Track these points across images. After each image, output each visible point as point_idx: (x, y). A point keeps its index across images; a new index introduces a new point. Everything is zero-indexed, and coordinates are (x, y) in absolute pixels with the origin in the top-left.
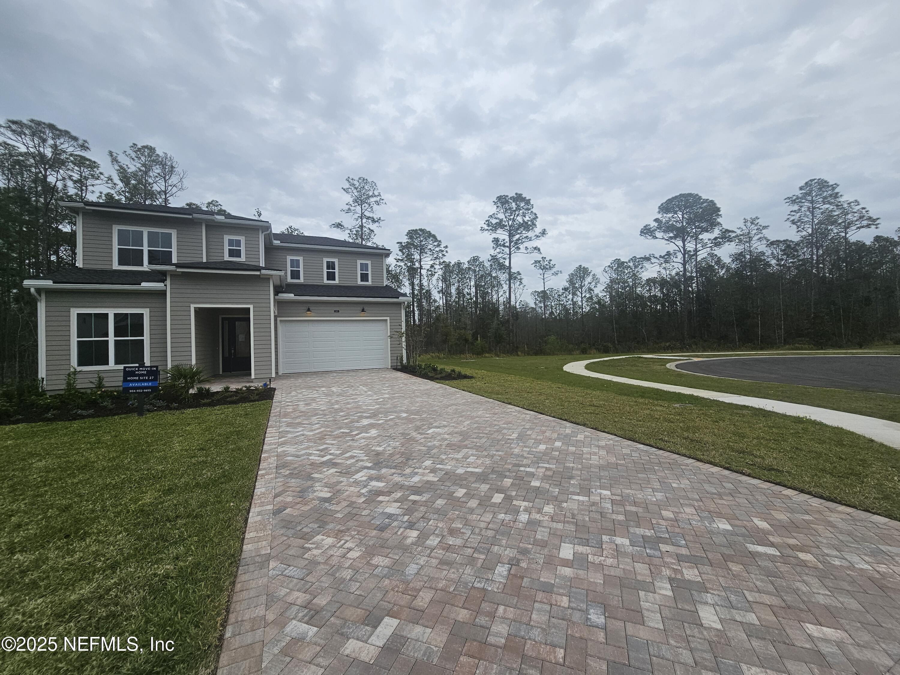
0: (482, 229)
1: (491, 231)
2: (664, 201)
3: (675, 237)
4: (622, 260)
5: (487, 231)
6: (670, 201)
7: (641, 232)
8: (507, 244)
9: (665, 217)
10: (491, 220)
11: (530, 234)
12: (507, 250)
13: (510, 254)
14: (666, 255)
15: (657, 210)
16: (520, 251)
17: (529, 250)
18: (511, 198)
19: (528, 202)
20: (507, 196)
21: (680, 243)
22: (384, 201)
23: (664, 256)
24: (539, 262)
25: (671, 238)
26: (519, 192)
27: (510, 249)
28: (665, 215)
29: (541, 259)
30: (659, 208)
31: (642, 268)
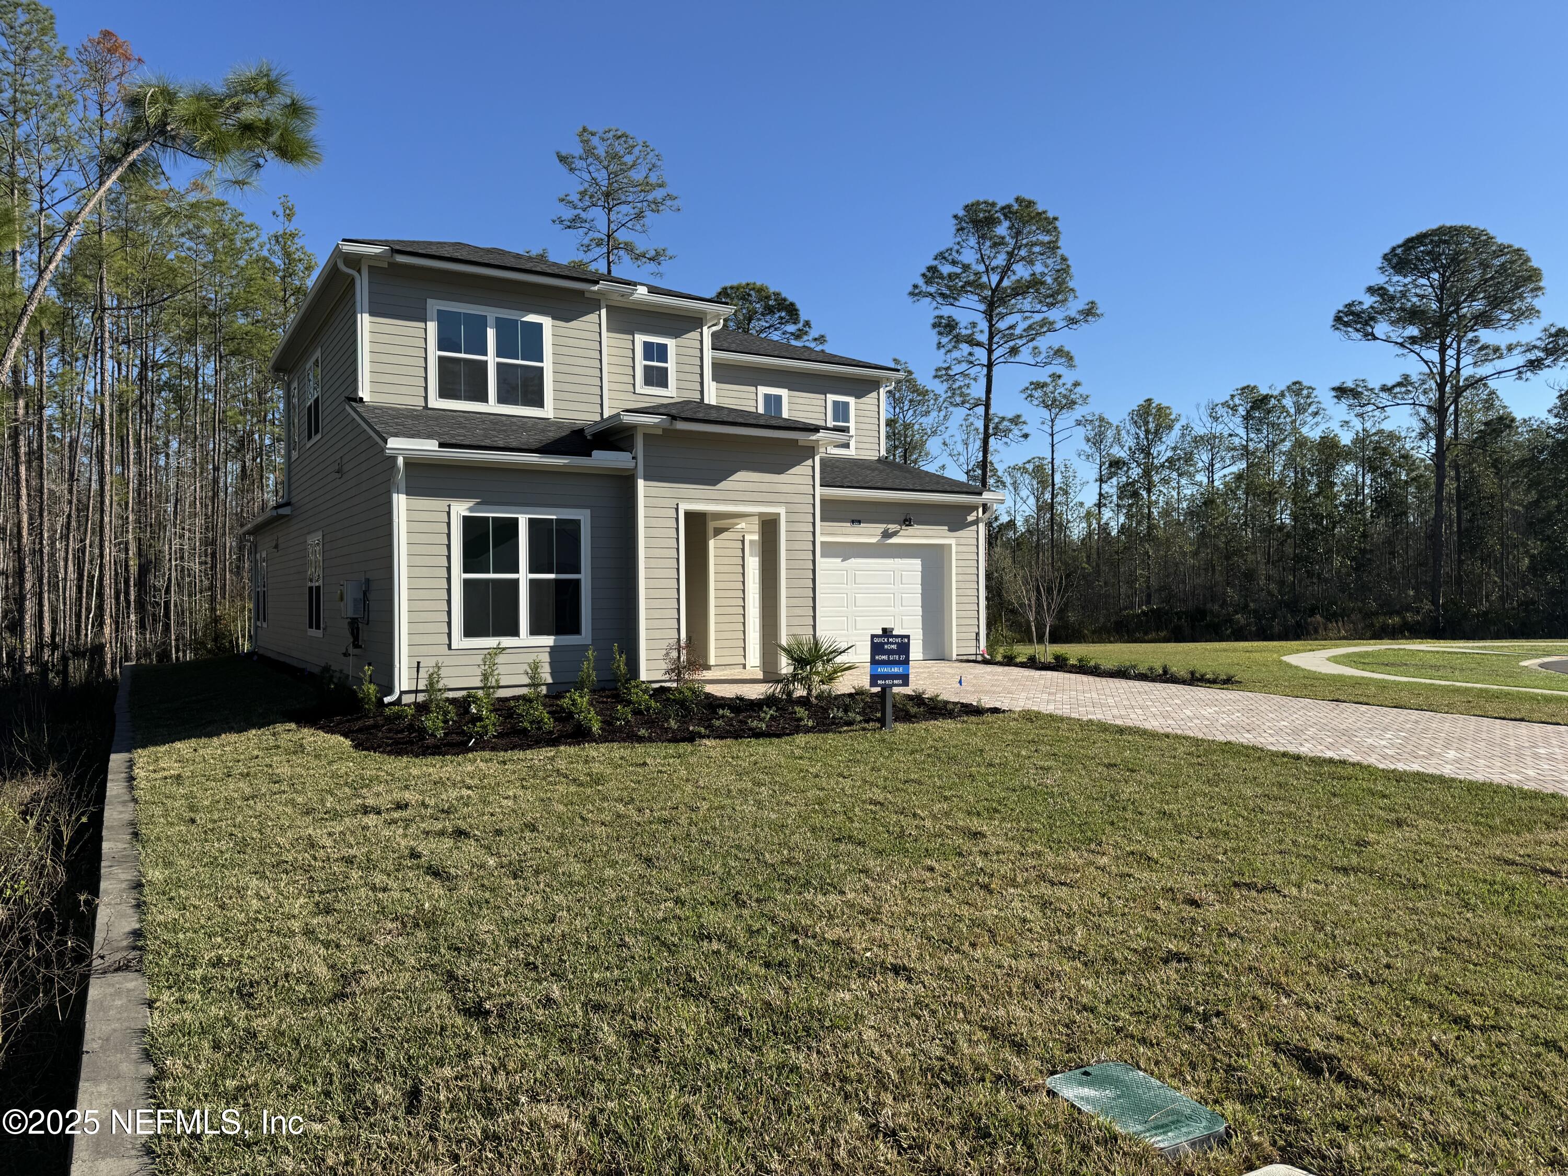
0: (916, 293)
1: (939, 300)
2: (1400, 241)
3: (1424, 339)
4: (1264, 391)
5: (929, 299)
6: (1410, 243)
7: (1338, 319)
8: (984, 338)
9: (1397, 283)
10: (940, 268)
11: (1056, 315)
12: (981, 354)
13: (990, 366)
14: (1399, 384)
15: (1379, 262)
16: (1017, 359)
17: (1042, 356)
18: (1003, 208)
19: (1048, 224)
20: (993, 204)
21: (1433, 355)
22: (676, 203)
23: (1394, 387)
24: (1044, 385)
25: (1413, 340)
26: (1028, 197)
27: (990, 352)
28: (1396, 278)
29: (1048, 380)
30: (1385, 257)
31: (1316, 414)
